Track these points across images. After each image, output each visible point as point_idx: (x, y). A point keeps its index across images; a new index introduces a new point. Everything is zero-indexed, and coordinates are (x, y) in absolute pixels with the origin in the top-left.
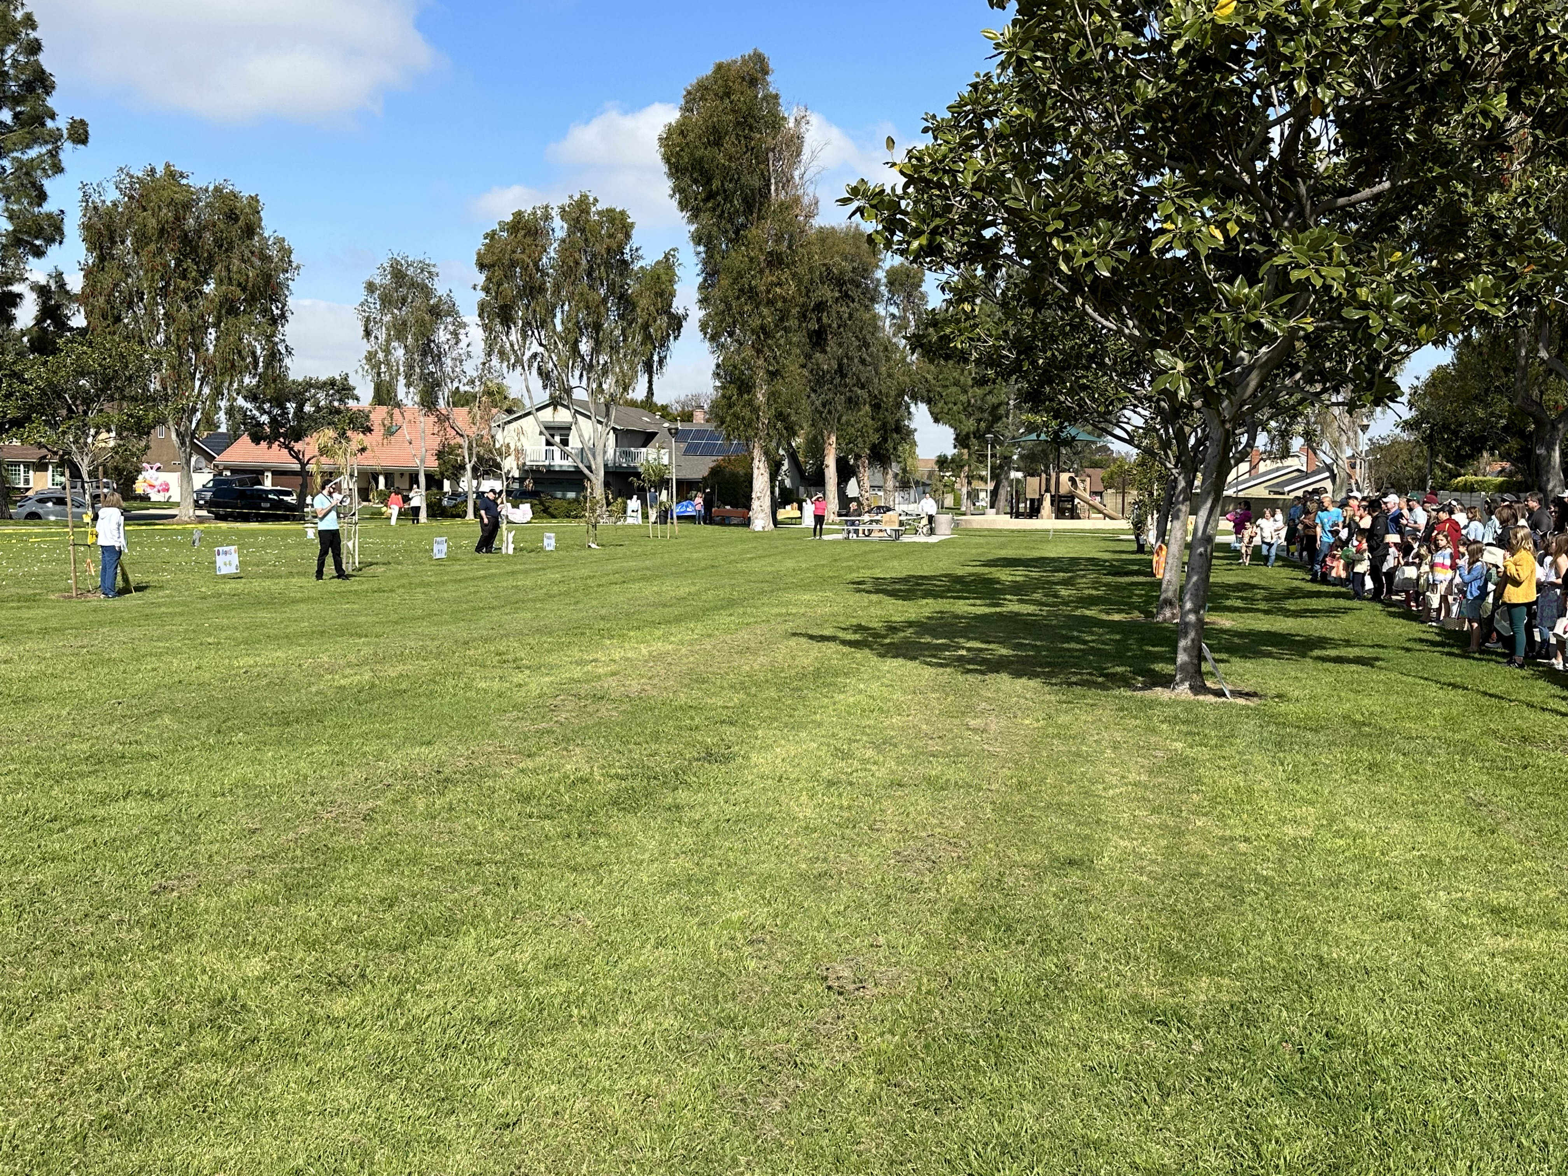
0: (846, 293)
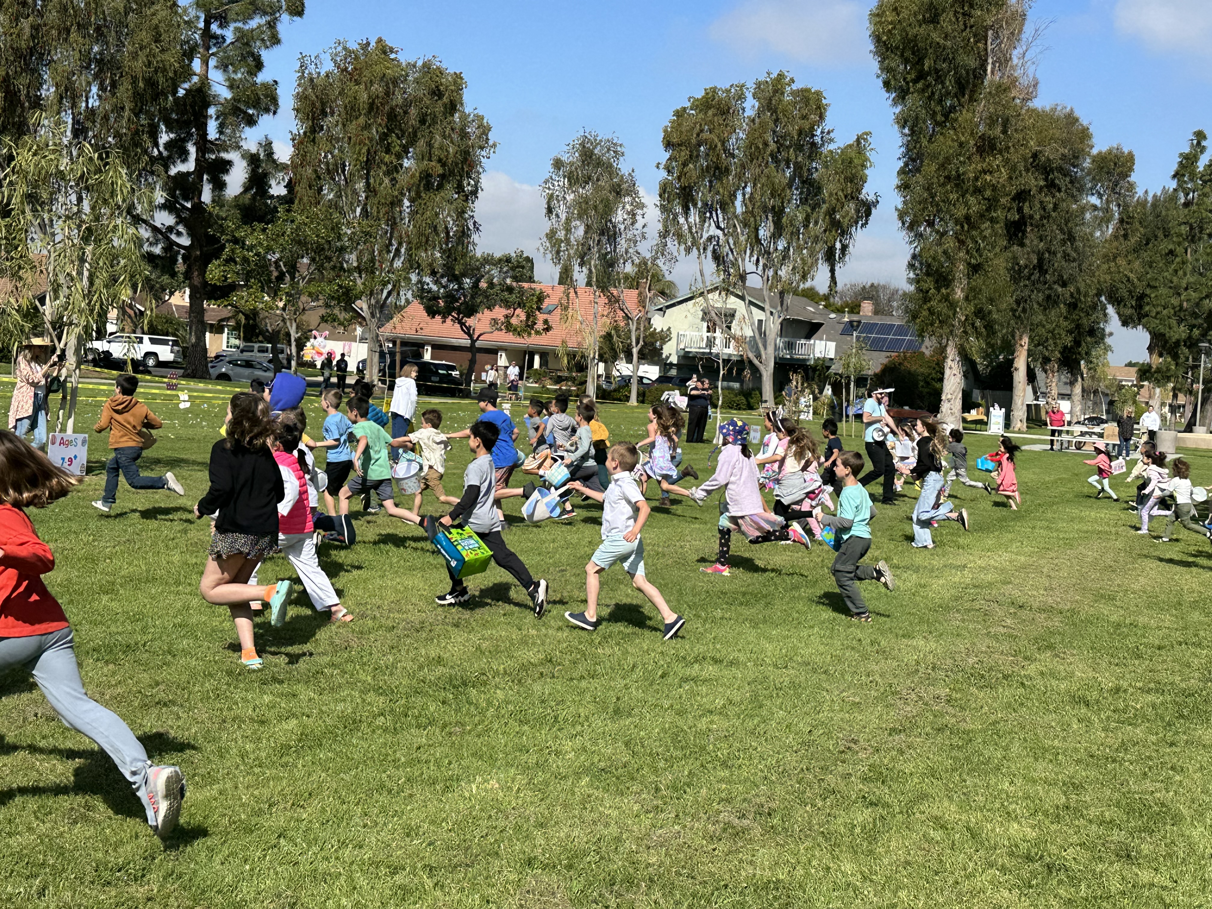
0: (1053, 181)
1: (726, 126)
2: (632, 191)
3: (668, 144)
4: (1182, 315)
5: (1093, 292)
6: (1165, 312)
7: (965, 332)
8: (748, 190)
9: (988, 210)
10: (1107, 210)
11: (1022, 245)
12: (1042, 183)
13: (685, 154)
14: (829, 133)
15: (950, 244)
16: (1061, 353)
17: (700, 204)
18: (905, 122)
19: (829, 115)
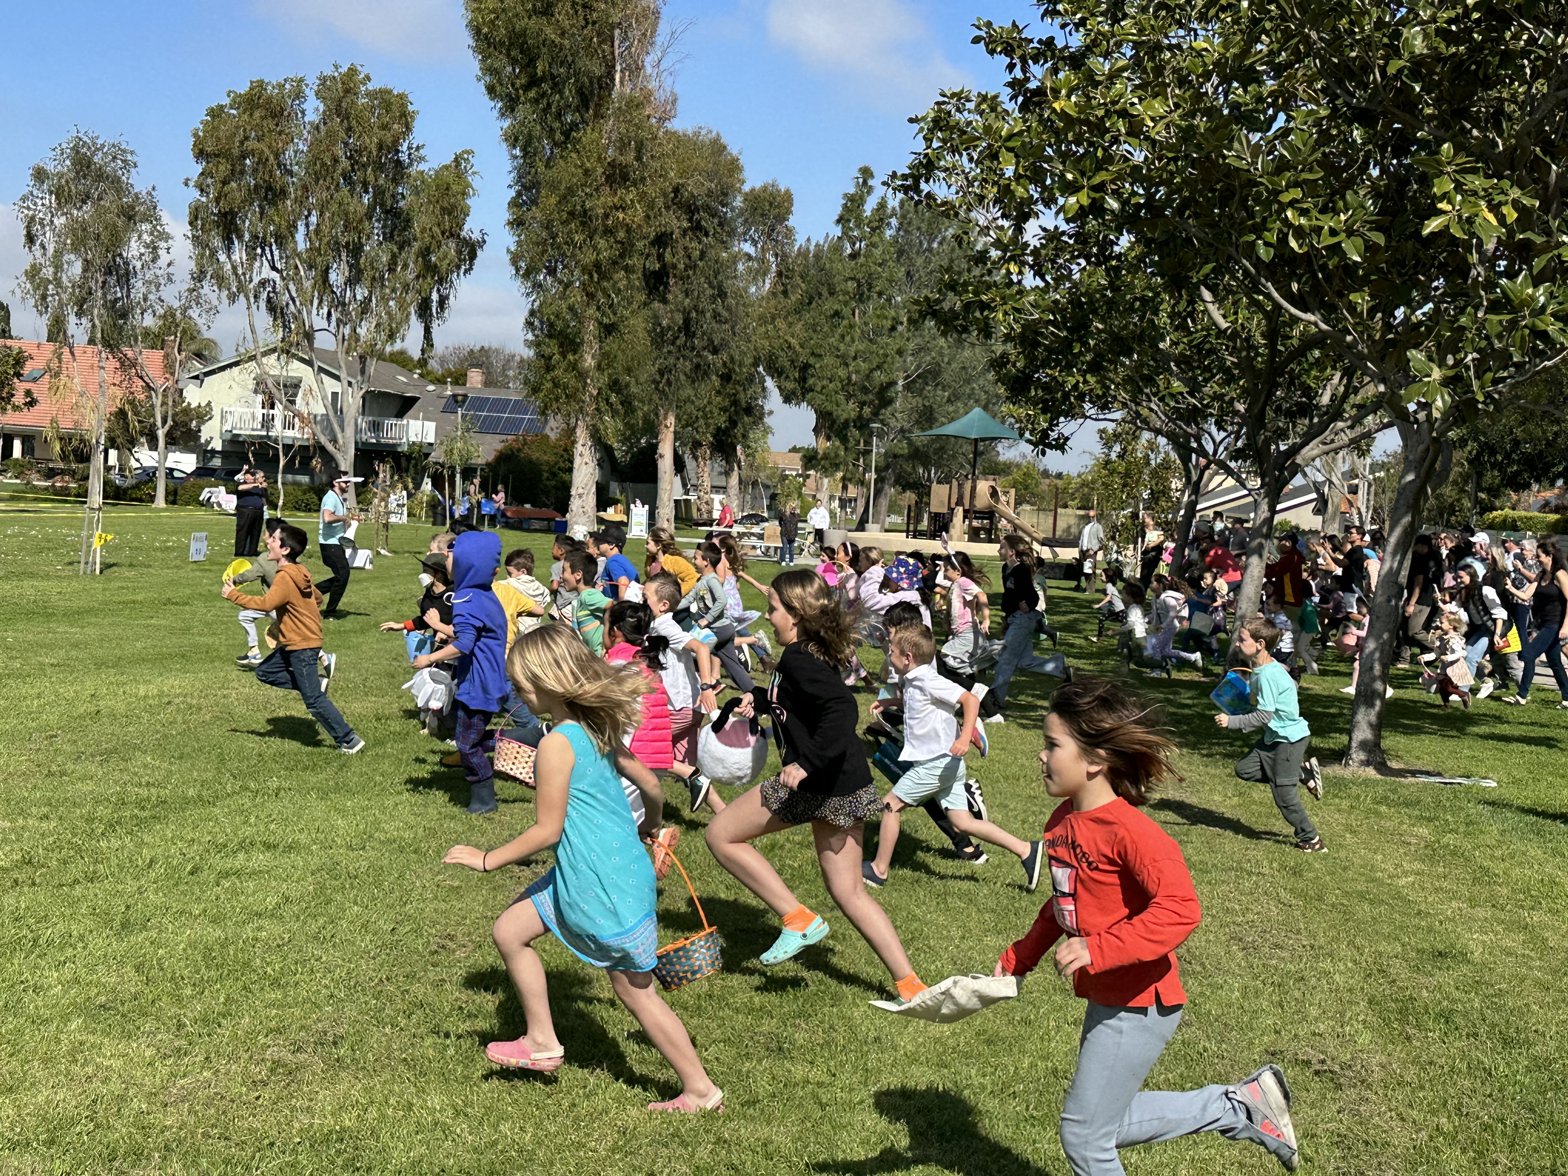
0: (699, 222)
1: (280, 133)
2: (151, 216)
3: (200, 154)
4: (851, 389)
5: (749, 361)
6: (831, 386)
7: (597, 409)
8: (313, 219)
9: (622, 256)
10: (762, 260)
11: (665, 301)
12: (686, 224)
13: (224, 168)
14: (418, 148)
15: (576, 297)
16: (714, 436)
17: (247, 237)
18: (516, 139)
19: (418, 126)
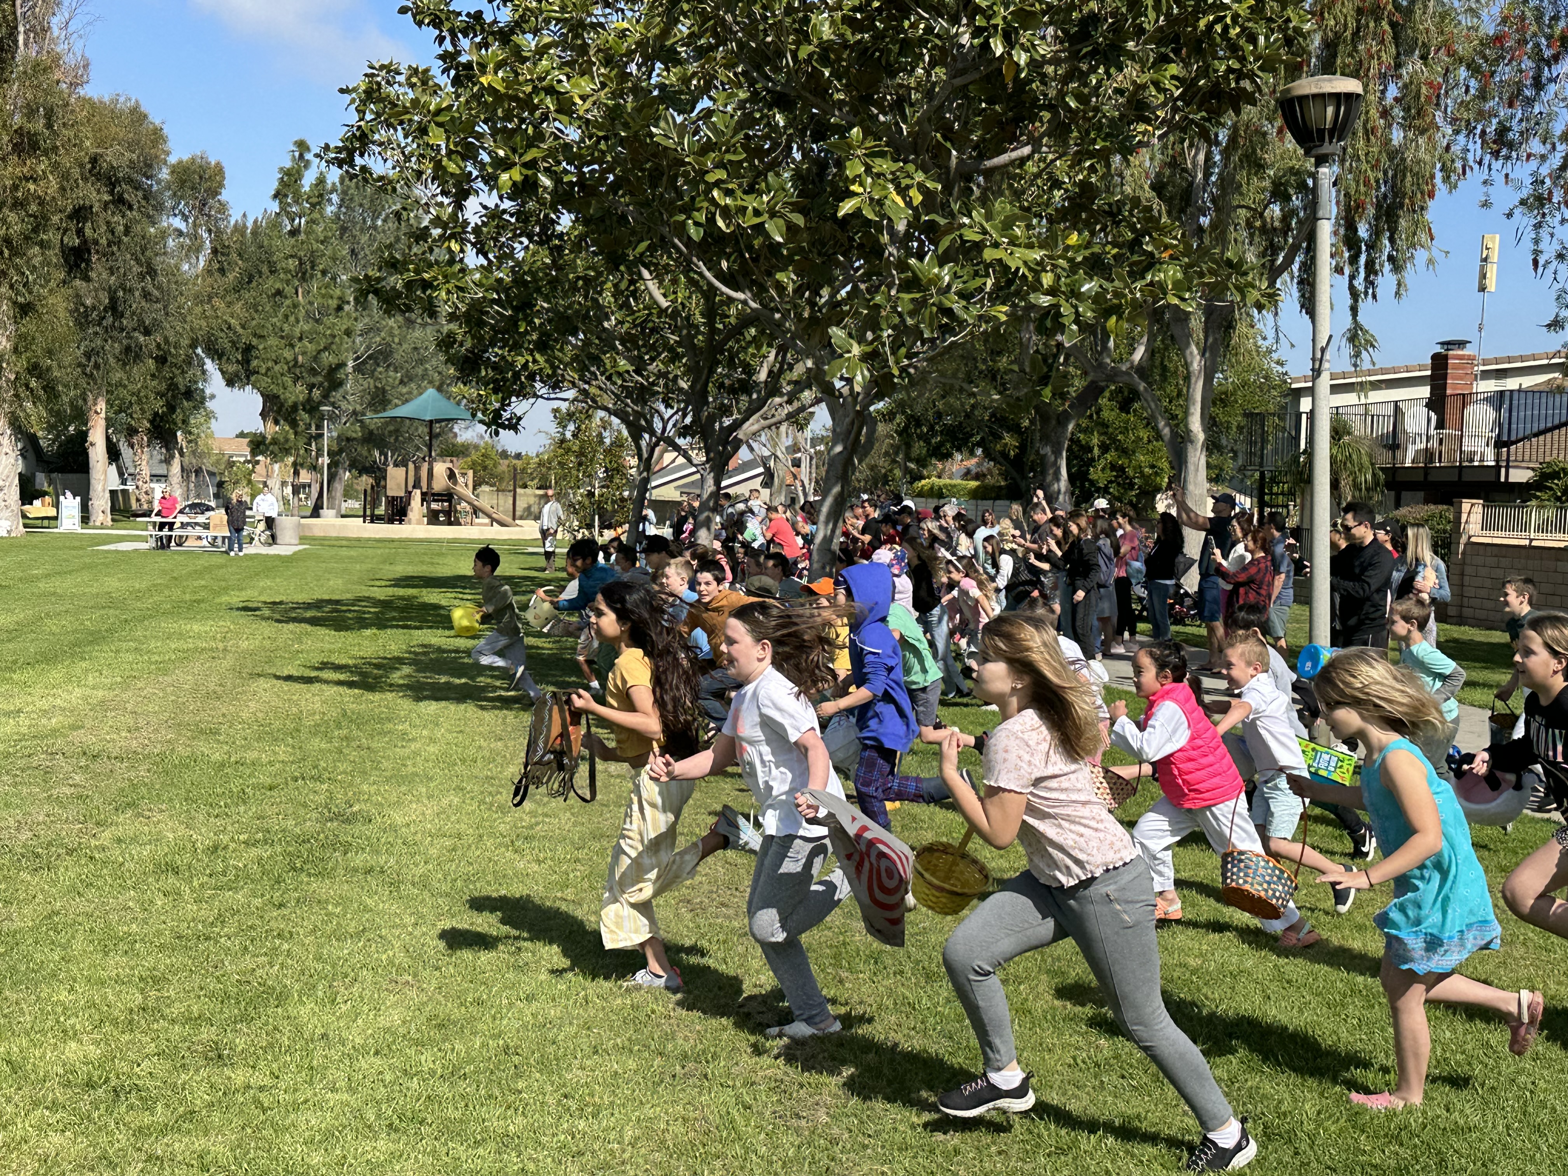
0: (121, 195)
4: (298, 371)
5: (185, 342)
6: (277, 368)
9: (35, 230)
10: (195, 236)
11: (87, 279)
12: (107, 197)
16: (151, 422)
